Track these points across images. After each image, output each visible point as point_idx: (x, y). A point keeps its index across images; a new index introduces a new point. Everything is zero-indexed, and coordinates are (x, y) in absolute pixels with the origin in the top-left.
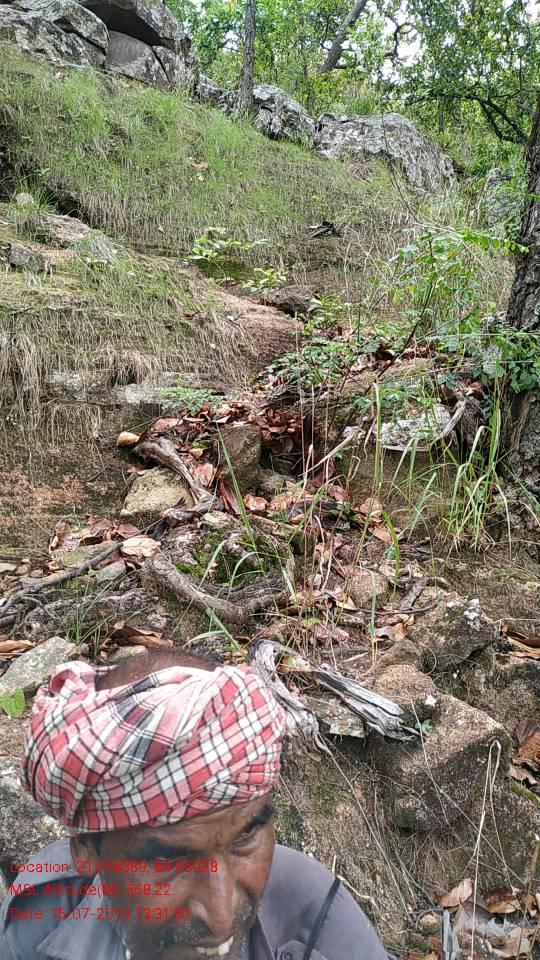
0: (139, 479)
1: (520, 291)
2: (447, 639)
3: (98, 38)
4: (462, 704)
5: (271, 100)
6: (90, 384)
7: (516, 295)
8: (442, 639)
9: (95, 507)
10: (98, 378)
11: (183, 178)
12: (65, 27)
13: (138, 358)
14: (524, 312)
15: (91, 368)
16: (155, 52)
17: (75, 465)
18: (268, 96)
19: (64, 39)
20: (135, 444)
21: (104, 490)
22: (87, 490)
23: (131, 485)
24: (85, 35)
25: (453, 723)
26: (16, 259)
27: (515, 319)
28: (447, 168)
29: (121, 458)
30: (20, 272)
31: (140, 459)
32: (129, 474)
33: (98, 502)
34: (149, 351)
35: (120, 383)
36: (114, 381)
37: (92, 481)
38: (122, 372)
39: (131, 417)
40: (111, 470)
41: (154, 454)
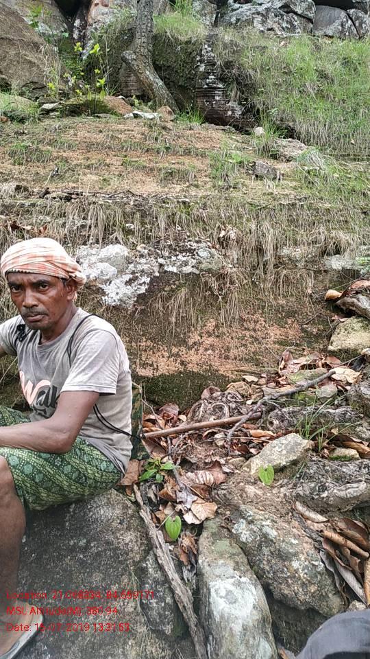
0: (341, 324)
3: (308, 13)
6: (307, 256)
9: (309, 343)
10: (313, 250)
12: (286, 10)
13: (343, 236)
15: (309, 244)
16: (348, 15)
17: (296, 312)
19: (285, 18)
20: (338, 299)
21: (315, 331)
22: (303, 330)
23: (335, 328)
24: (300, 12)
26: (259, 171)
29: (327, 308)
30: (261, 180)
31: (342, 310)
32: (333, 321)
33: (311, 339)
34: (350, 230)
35: (329, 255)
36: (324, 253)
37: (307, 324)
38: (330, 247)
39: (335, 279)
40: (320, 317)
41: (353, 306)
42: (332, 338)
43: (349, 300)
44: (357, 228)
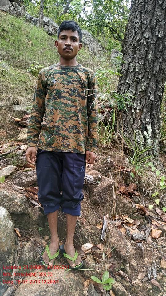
0: (22, 131)
1: (120, 85)
2: (103, 165)
4: (106, 178)
5: (48, 22)
6: (6, 105)
7: (119, 85)
8: (102, 165)
9: (10, 138)
10: (8, 103)
11: (25, 46)
13: (19, 98)
14: (121, 90)
15: (6, 100)
16: (12, 4)
17: (4, 126)
18: (47, 21)
20: (20, 121)
21: (12, 133)
22: (8, 133)
23: (19, 132)
25: (105, 181)
27: (119, 92)
28: (100, 48)
29: (16, 125)
31: (21, 125)
32: (18, 130)
33: (10, 136)
34: (22, 96)
35: (15, 105)
36: (13, 104)
37: (9, 131)
38: (15, 102)
39: (18, 114)
40: (13, 128)
41: (25, 124)
42: (19, 136)
43: (24, 122)
44: (24, 96)
